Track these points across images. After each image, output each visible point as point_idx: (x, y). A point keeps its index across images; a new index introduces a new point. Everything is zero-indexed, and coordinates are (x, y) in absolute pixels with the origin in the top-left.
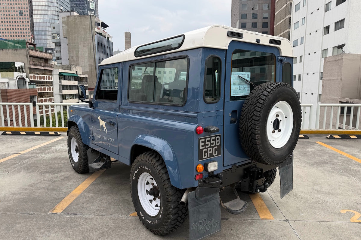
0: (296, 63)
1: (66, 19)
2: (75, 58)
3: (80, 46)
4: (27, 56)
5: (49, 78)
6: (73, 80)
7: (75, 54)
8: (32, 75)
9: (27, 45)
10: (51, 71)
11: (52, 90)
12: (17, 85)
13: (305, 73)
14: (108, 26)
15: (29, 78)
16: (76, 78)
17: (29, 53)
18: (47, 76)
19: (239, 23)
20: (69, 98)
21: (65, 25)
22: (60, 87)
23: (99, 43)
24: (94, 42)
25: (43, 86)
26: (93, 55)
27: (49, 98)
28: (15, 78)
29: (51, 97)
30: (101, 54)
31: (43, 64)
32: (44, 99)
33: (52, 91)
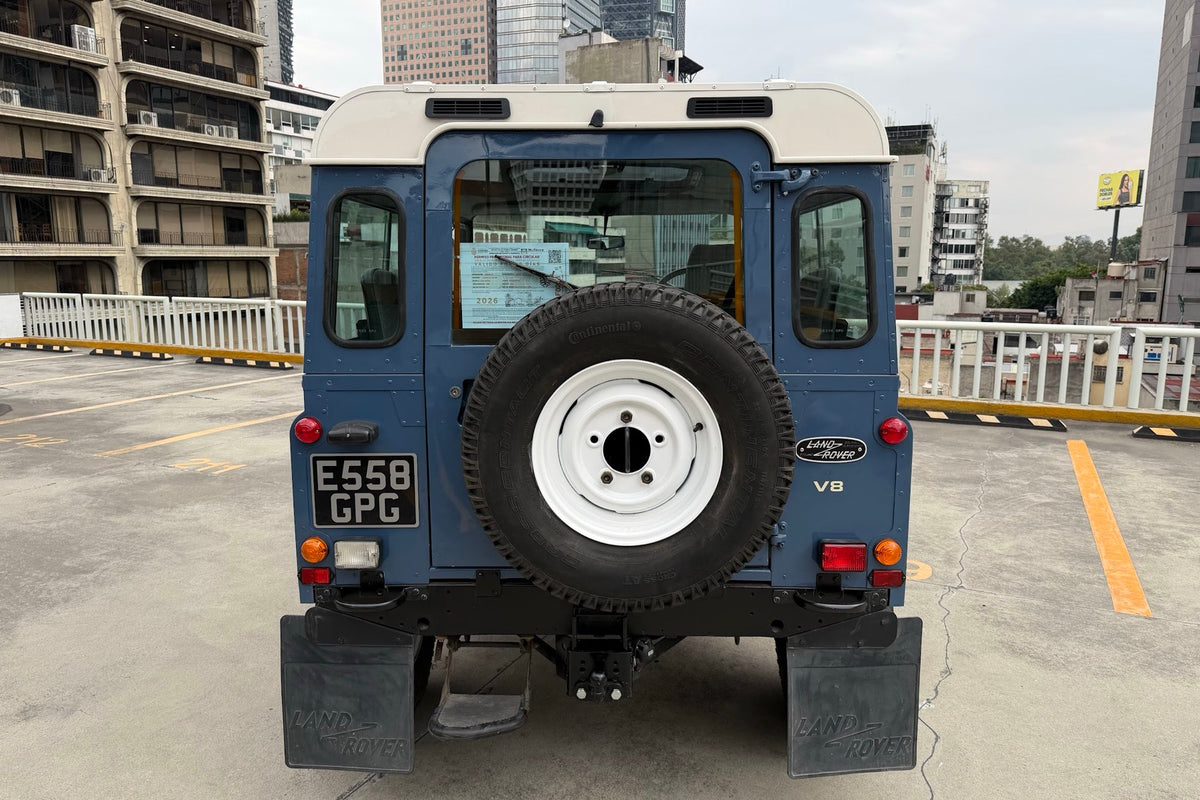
1: (575, 59)
5: (517, 238)
6: (582, 245)
14: (702, 68)
18: (514, 234)
19: (1195, 14)
21: (572, 77)
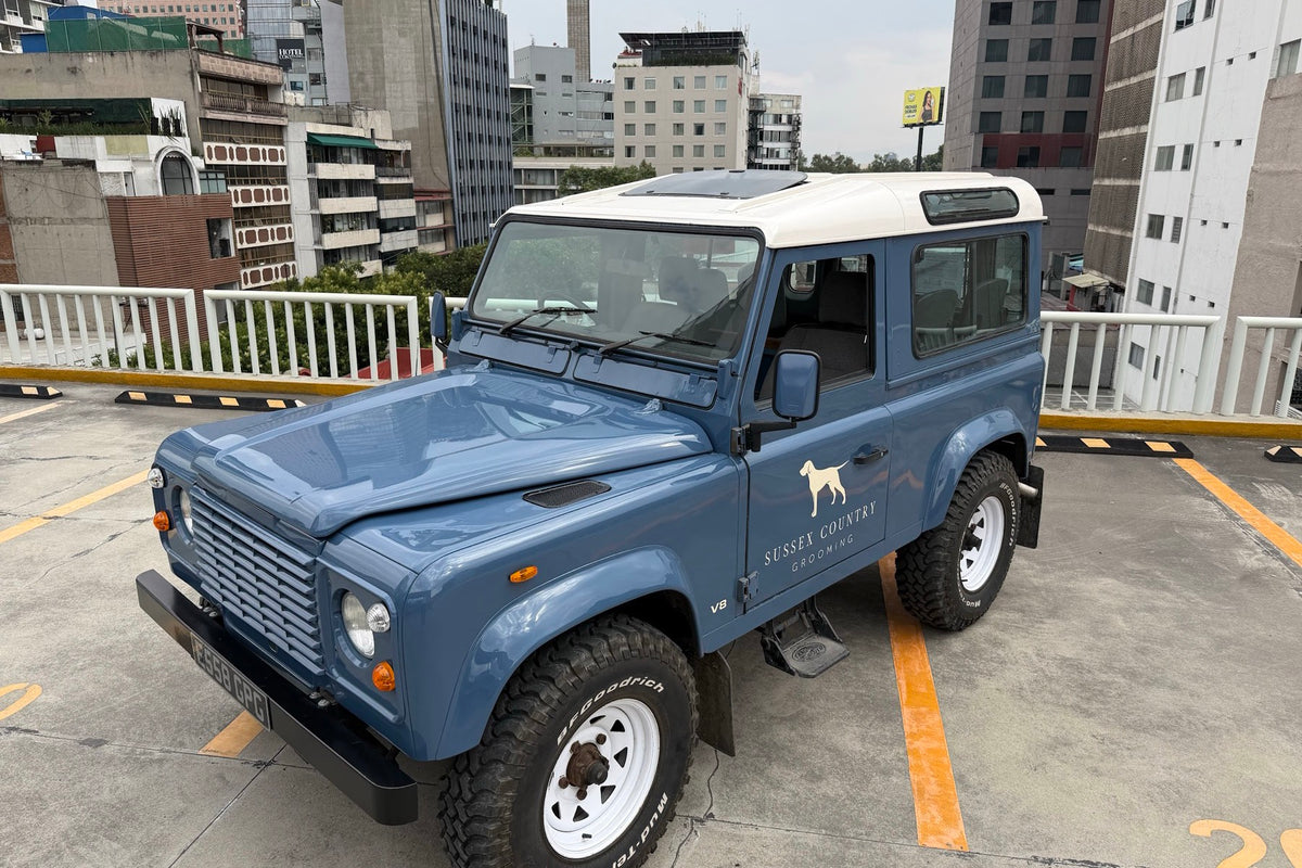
0: (1181, 98)
2: (369, 78)
3: (385, 32)
4: (193, 77)
5: (273, 155)
6: (358, 163)
7: (370, 65)
8: (213, 145)
9: (191, 35)
10: (281, 128)
11: (287, 198)
12: (160, 181)
13: (1210, 138)
15: (202, 156)
16: (370, 154)
17: (198, 64)
18: (267, 148)
20: (346, 227)
22: (311, 188)
23: (452, 21)
24: (435, 18)
25: (253, 183)
26: (433, 66)
27: (275, 227)
28: (153, 158)
29: (282, 221)
30: (461, 63)
31: (249, 105)
32: (257, 229)
33: (284, 202)
